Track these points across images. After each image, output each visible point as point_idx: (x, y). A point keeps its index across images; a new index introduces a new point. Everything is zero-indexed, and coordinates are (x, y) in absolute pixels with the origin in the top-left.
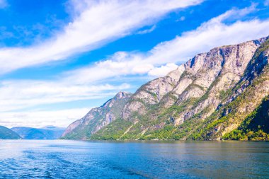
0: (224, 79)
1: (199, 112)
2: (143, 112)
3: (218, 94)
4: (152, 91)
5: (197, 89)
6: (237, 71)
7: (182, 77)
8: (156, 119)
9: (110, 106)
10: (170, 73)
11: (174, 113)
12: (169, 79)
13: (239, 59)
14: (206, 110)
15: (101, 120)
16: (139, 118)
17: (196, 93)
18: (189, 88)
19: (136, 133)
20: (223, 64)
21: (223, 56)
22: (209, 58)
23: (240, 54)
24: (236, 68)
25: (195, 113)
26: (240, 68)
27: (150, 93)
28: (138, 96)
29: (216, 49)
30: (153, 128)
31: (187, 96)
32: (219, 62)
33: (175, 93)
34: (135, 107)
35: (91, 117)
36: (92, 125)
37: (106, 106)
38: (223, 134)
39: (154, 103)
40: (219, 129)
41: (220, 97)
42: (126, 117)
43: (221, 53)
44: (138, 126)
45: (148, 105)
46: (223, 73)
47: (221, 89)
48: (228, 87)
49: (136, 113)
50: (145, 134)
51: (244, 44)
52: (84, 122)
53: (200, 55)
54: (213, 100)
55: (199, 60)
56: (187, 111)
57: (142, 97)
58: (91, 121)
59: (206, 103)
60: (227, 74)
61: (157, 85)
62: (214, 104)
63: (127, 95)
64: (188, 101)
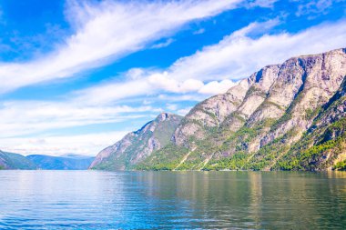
0: (309, 96)
1: (282, 135)
2: (201, 137)
3: (304, 114)
4: (210, 111)
5: (273, 107)
6: (324, 86)
7: (249, 94)
8: (220, 144)
9: (152, 129)
10: (231, 89)
11: (246, 137)
12: (230, 96)
13: (325, 71)
14: (291, 133)
15: (142, 147)
16: (197, 143)
17: (272, 113)
18: (263, 106)
19: (197, 162)
20: (304, 77)
21: (304, 67)
22: (284, 70)
23: (327, 65)
24: (322, 82)
25: (276, 137)
26: (328, 82)
27: (207, 113)
28: (193, 117)
29: (293, 59)
30: (219, 156)
31: (261, 117)
32: (299, 76)
33: (241, 112)
34: (190, 130)
35: (128, 142)
36: (131, 152)
37: (145, 129)
38: (336, 162)
39: (213, 125)
40: (328, 157)
41: (308, 118)
42: (179, 142)
43: (301, 64)
44: (197, 153)
45: (206, 128)
46: (307, 87)
47: (306, 107)
48: (315, 105)
49: (192, 138)
50: (210, 163)
51: (331, 53)
52: (119, 149)
53: (268, 67)
54: (298, 121)
55: (267, 73)
56: (264, 134)
57: (197, 119)
58: (129, 148)
59: (289, 125)
60: (312, 90)
61: (215, 104)
62: (300, 126)
63: (172, 116)
64: (263, 122)
